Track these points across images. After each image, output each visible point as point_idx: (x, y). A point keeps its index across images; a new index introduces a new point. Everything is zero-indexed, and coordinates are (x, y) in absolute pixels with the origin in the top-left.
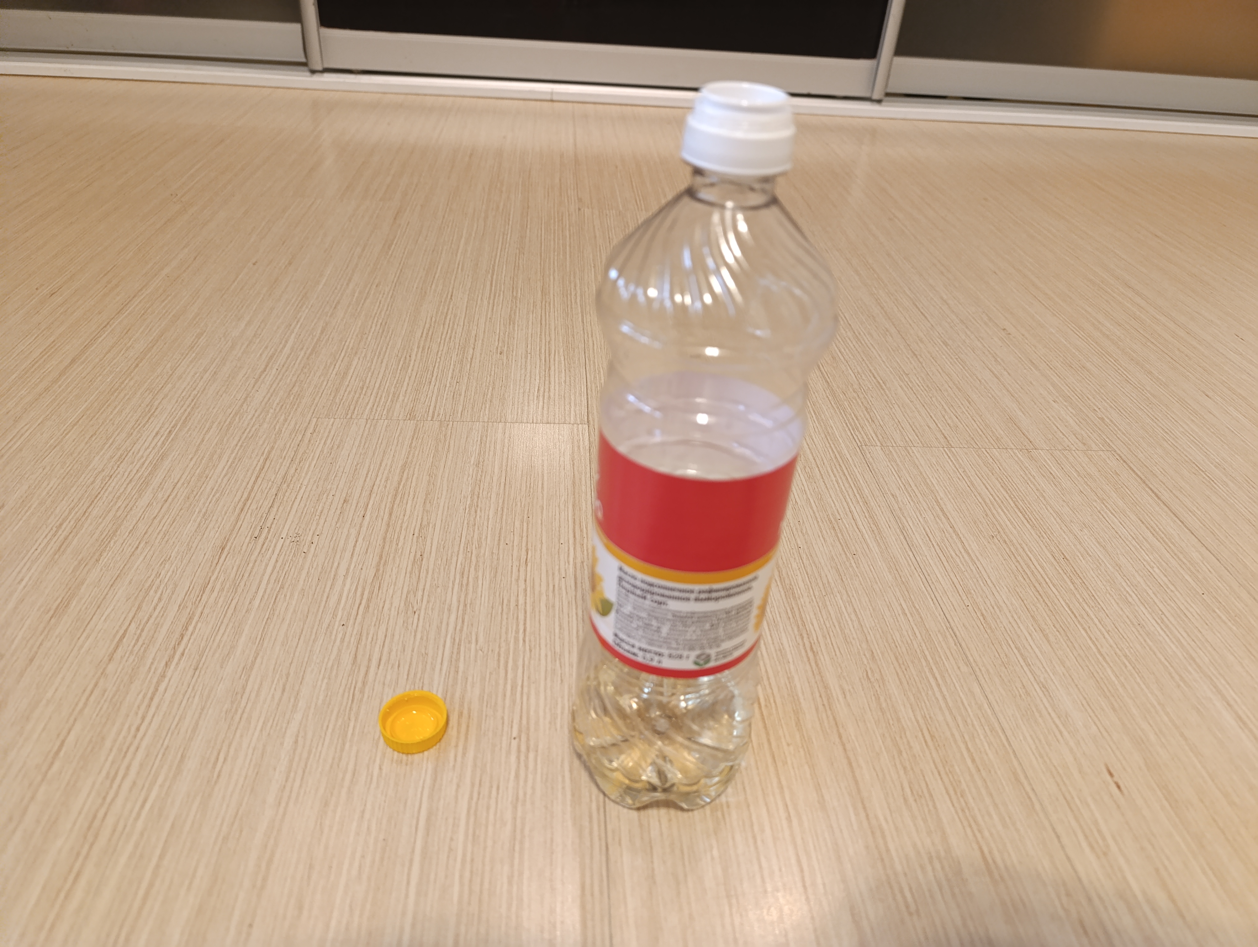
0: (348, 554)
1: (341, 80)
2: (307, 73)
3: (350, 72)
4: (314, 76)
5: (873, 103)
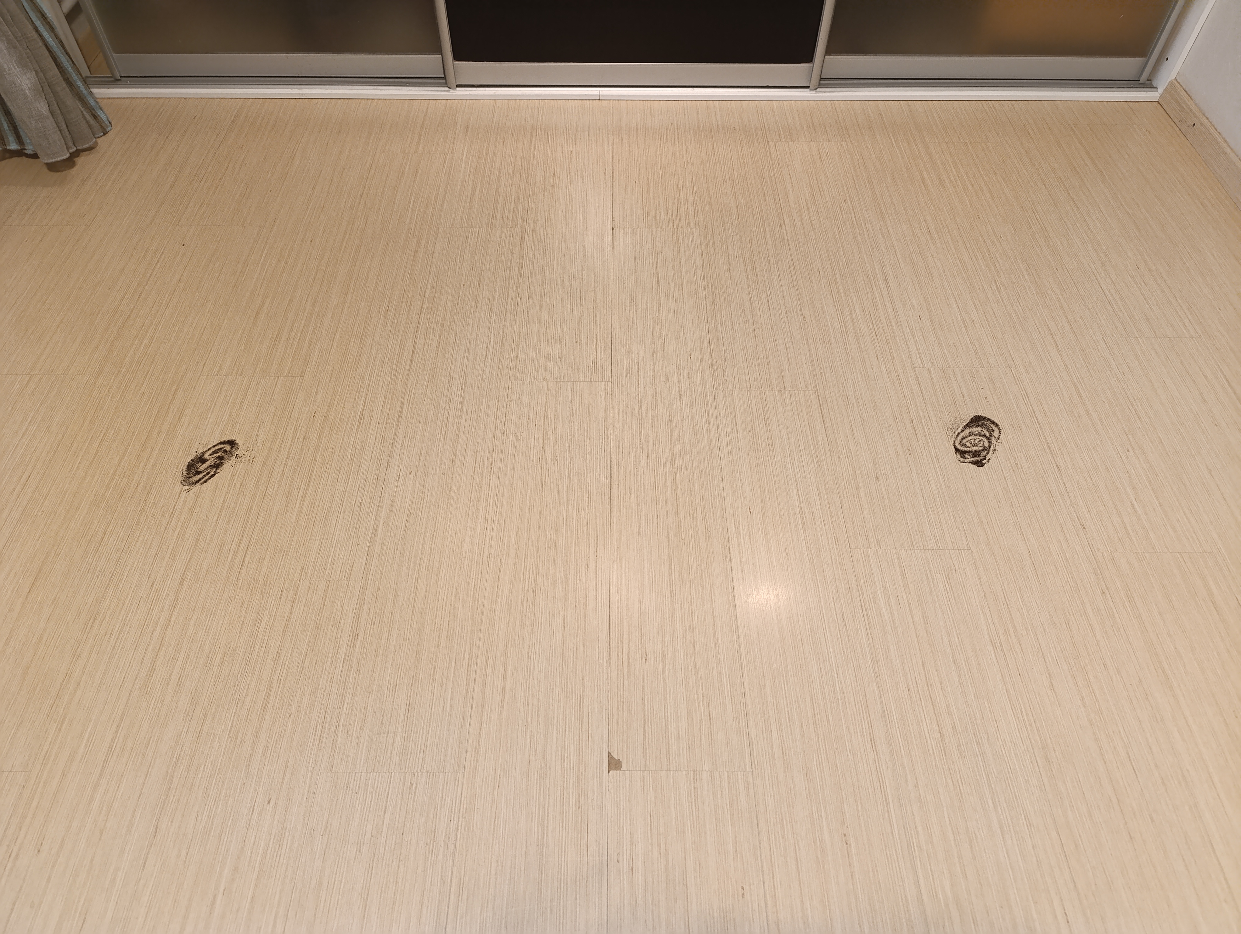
1: (468, 93)
2: (447, 89)
3: (473, 86)
4: (451, 91)
5: (811, 90)
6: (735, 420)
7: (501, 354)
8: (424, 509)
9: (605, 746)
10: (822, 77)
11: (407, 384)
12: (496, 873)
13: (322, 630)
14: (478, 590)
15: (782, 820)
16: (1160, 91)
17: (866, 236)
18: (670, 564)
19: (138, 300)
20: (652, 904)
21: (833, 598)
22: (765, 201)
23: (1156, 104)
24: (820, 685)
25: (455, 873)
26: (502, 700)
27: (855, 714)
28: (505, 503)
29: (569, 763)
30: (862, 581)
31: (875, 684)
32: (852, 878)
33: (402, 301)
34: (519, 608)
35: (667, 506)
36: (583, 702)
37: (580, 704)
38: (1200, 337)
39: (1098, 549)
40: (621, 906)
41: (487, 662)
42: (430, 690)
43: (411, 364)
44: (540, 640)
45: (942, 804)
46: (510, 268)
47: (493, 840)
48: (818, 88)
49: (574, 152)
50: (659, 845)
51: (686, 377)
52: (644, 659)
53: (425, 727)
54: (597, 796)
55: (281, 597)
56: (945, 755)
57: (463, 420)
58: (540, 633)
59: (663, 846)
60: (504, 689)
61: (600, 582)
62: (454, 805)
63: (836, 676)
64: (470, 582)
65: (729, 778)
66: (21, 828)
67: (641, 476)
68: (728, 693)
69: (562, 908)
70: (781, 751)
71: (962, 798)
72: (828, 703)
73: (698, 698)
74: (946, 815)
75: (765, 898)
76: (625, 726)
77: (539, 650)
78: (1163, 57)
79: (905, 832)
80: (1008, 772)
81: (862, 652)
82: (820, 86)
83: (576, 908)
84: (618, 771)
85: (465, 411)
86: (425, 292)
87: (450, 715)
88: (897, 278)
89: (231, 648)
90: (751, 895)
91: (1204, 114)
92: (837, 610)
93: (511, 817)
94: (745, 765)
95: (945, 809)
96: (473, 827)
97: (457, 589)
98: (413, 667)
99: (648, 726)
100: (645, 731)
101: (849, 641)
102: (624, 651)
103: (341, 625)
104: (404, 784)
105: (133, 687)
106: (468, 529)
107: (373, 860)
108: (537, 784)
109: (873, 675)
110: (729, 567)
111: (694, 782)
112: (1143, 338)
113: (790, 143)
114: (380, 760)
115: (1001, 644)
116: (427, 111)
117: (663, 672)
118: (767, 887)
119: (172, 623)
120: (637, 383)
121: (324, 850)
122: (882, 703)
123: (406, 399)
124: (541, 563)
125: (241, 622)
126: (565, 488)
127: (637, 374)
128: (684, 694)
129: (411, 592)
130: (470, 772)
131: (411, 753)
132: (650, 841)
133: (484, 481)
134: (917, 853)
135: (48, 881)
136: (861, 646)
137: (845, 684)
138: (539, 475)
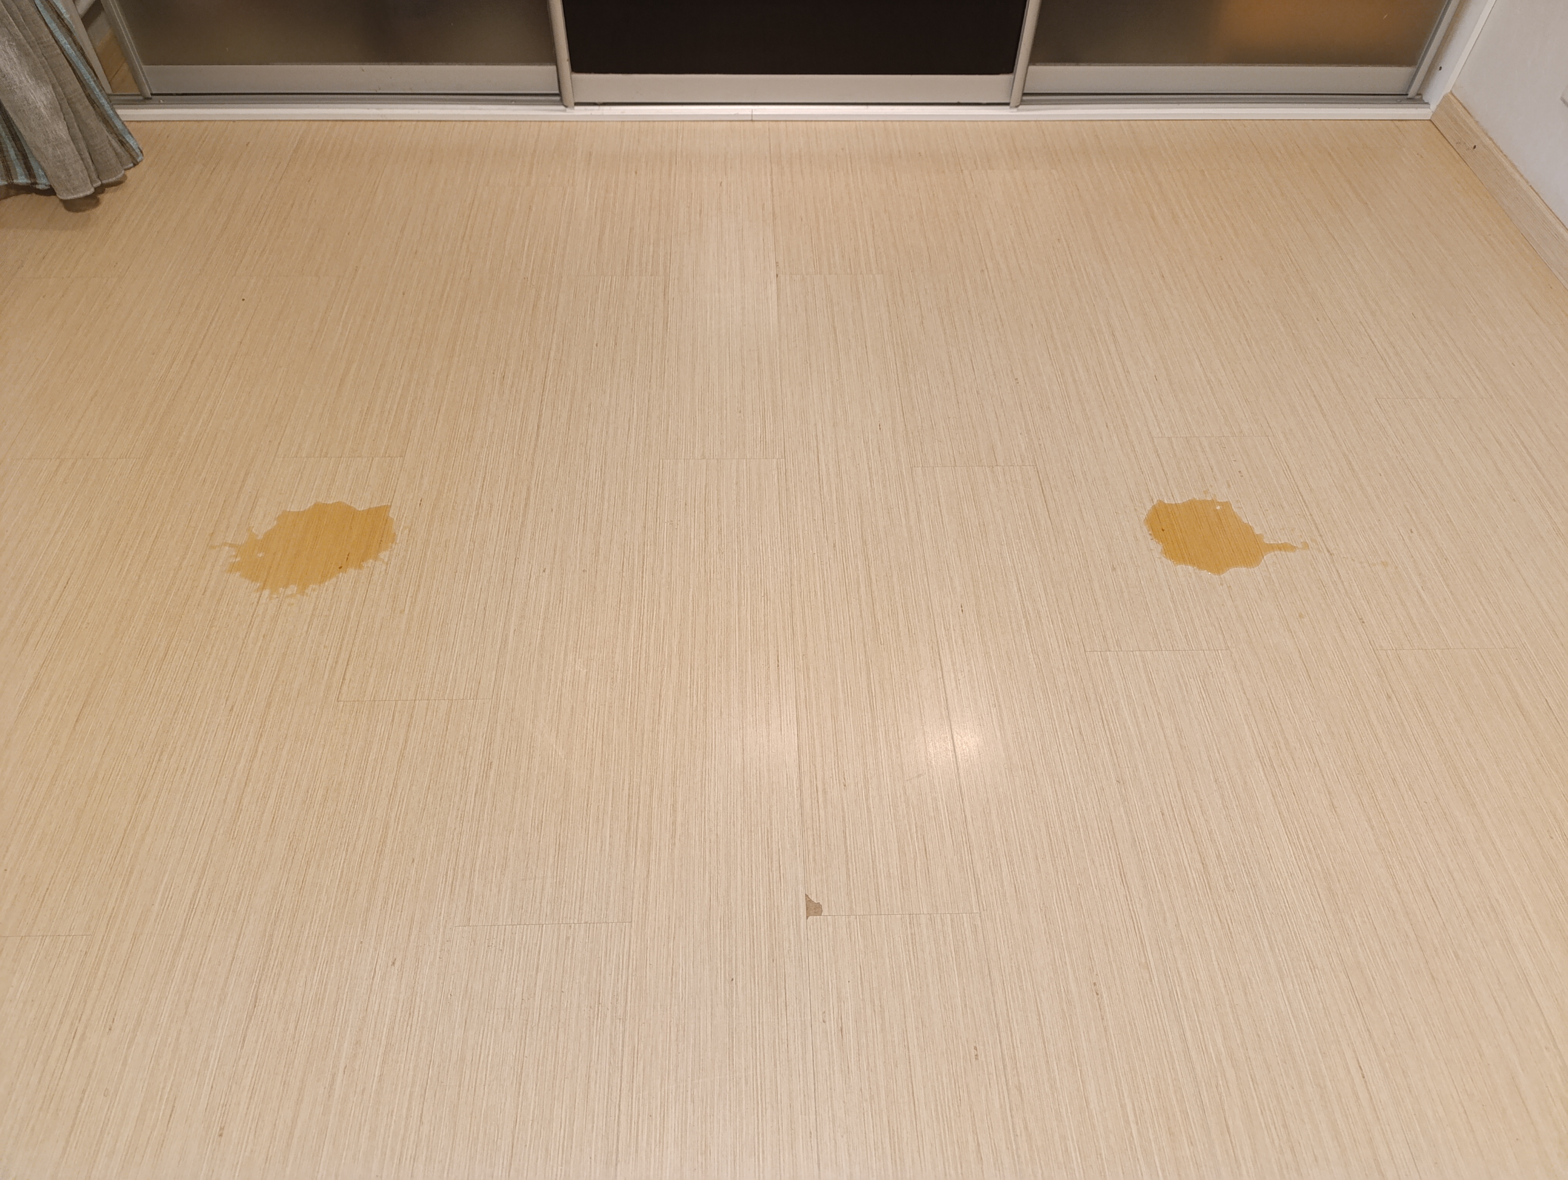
0: (693, 530)
1: (589, 113)
2: (562, 108)
3: (595, 104)
4: (568, 110)
5: (1011, 108)
6: (939, 502)
7: (647, 427)
8: (563, 613)
9: (801, 888)
10: (1025, 92)
11: (533, 464)
12: (677, 1039)
13: (446, 760)
14: (636, 708)
15: (1019, 969)
16: (1433, 107)
17: (1087, 282)
18: (868, 674)
19: (190, 367)
20: (867, 1069)
21: (1067, 709)
22: (962, 240)
23: (1429, 123)
24: (1057, 811)
25: (627, 1040)
26: (673, 837)
27: (1101, 843)
28: (662, 605)
29: (758, 908)
30: (1101, 688)
31: (1122, 809)
32: (1106, 1034)
33: (521, 366)
34: (687, 728)
35: (860, 605)
36: (772, 837)
37: (768, 839)
38: (1492, 397)
39: (1381, 646)
40: (830, 1074)
41: (652, 791)
42: (584, 827)
43: (537, 440)
44: (715, 764)
45: (1208, 945)
46: (653, 324)
47: (671, 1001)
48: (1021, 104)
49: (724, 184)
50: (872, 1002)
51: (877, 452)
52: (842, 785)
53: (580, 870)
54: (795, 946)
55: (393, 720)
56: (1210, 889)
57: (606, 507)
58: (715, 757)
59: (877, 1002)
60: (674, 823)
61: (784, 696)
62: (621, 961)
63: (1075, 800)
64: (626, 699)
65: (952, 920)
66: (86, 1002)
67: (827, 570)
68: (946, 823)
69: (759, 1076)
70: (1014, 889)
71: (1232, 938)
72: (1067, 832)
73: (910, 829)
74: (1214, 958)
75: (1003, 1060)
76: (824, 864)
77: (715, 777)
78: (1435, 66)
79: (1166, 979)
80: (1286, 907)
81: (1105, 772)
82: (1022, 102)
83: (776, 1077)
84: (818, 917)
85: (606, 496)
86: (549, 353)
87: (610, 856)
88: (1126, 331)
89: (335, 782)
90: (986, 1056)
91: (1486, 134)
92: (1072, 723)
93: (692, 973)
94: (971, 906)
95: (1212, 951)
96: (646, 985)
97: (610, 707)
98: (561, 800)
99: (852, 862)
100: (848, 869)
101: (1088, 759)
102: (818, 776)
103: (470, 753)
104: (558, 938)
105: (216, 831)
106: (619, 637)
107: (526, 1028)
108: (721, 933)
109: (1119, 798)
110: (940, 675)
111: (911, 927)
112: (1424, 400)
113: (989, 171)
114: (527, 911)
115: (1270, 759)
116: (538, 135)
117: (867, 799)
118: (1004, 1047)
119: (259, 754)
120: (816, 459)
121: (464, 1017)
122: (1131, 831)
123: (533, 483)
124: (711, 675)
125: (346, 752)
126: (736, 585)
127: (816, 449)
128: (894, 824)
129: (553, 712)
130: (638, 921)
131: (565, 901)
132: (861, 997)
133: (635, 580)
134: (1181, 1002)
135: (125, 1064)
136: (1103, 765)
137: (1087, 809)
138: (702, 571)
